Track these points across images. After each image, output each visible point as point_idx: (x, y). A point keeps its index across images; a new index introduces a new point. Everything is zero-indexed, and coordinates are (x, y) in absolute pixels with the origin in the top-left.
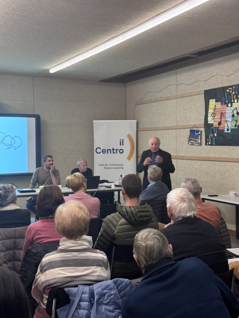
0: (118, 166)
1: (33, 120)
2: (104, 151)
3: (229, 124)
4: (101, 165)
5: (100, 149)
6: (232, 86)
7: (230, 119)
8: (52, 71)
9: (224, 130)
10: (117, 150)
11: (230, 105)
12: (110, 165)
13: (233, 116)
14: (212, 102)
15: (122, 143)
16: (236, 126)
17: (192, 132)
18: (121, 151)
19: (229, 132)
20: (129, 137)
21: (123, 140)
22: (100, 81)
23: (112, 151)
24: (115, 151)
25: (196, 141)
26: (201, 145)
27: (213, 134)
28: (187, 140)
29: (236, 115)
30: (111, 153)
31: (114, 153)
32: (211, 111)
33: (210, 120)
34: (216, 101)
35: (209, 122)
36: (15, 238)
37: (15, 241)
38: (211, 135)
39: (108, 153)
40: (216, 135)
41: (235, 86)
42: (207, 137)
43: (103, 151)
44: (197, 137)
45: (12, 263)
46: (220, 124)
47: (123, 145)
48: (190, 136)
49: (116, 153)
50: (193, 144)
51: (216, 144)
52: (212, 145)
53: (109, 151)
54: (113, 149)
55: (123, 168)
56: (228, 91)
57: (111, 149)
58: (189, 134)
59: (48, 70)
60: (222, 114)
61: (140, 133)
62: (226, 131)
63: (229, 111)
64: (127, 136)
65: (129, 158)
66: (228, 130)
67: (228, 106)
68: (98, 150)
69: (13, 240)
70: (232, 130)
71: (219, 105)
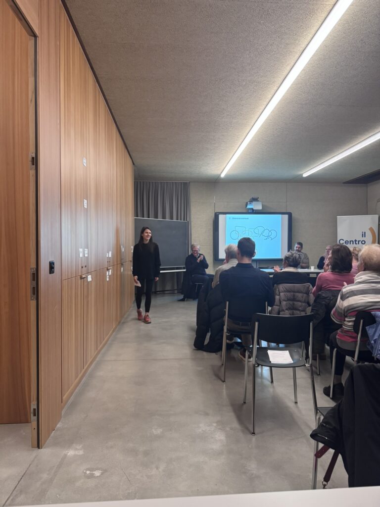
1: (286, 216)
5: (343, 240)
8: (305, 175)
10: (359, 241)
15: (364, 235)
18: (363, 242)
20: (371, 229)
21: (365, 233)
22: (344, 183)
23: (354, 242)
24: (357, 242)
30: (353, 243)
31: (356, 244)
36: (294, 292)
37: (294, 295)
39: (350, 243)
43: (345, 242)
45: (292, 311)
47: (365, 237)
49: (359, 243)
53: (352, 242)
54: (356, 241)
57: (354, 240)
59: (302, 175)
64: (370, 229)
68: (341, 241)
69: (292, 293)
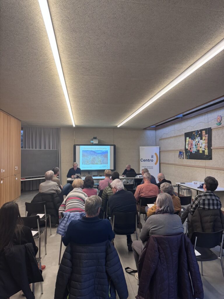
0: (151, 168)
2: (144, 161)
3: (194, 149)
4: (143, 167)
6: (195, 131)
7: (194, 147)
9: (192, 152)
11: (194, 140)
12: (147, 167)
13: (196, 145)
14: (188, 138)
15: (152, 157)
16: (197, 150)
17: (180, 152)
18: (152, 161)
19: (194, 153)
20: (156, 154)
22: (144, 129)
24: (149, 161)
25: (182, 157)
26: (184, 159)
27: (188, 153)
28: (178, 156)
29: (197, 145)
32: (187, 143)
33: (187, 147)
34: (189, 138)
35: (187, 148)
38: (188, 154)
40: (189, 154)
41: (196, 131)
42: (186, 155)
44: (182, 155)
46: (190, 149)
48: (179, 154)
50: (180, 158)
51: (190, 159)
52: (188, 159)
55: (153, 168)
56: (193, 133)
57: (148, 159)
58: (179, 153)
59: (117, 126)
60: (192, 144)
61: (161, 152)
62: (193, 153)
63: (194, 143)
65: (156, 164)
66: (194, 152)
67: (194, 141)
68: (142, 160)
70: (195, 152)
71: (190, 140)
